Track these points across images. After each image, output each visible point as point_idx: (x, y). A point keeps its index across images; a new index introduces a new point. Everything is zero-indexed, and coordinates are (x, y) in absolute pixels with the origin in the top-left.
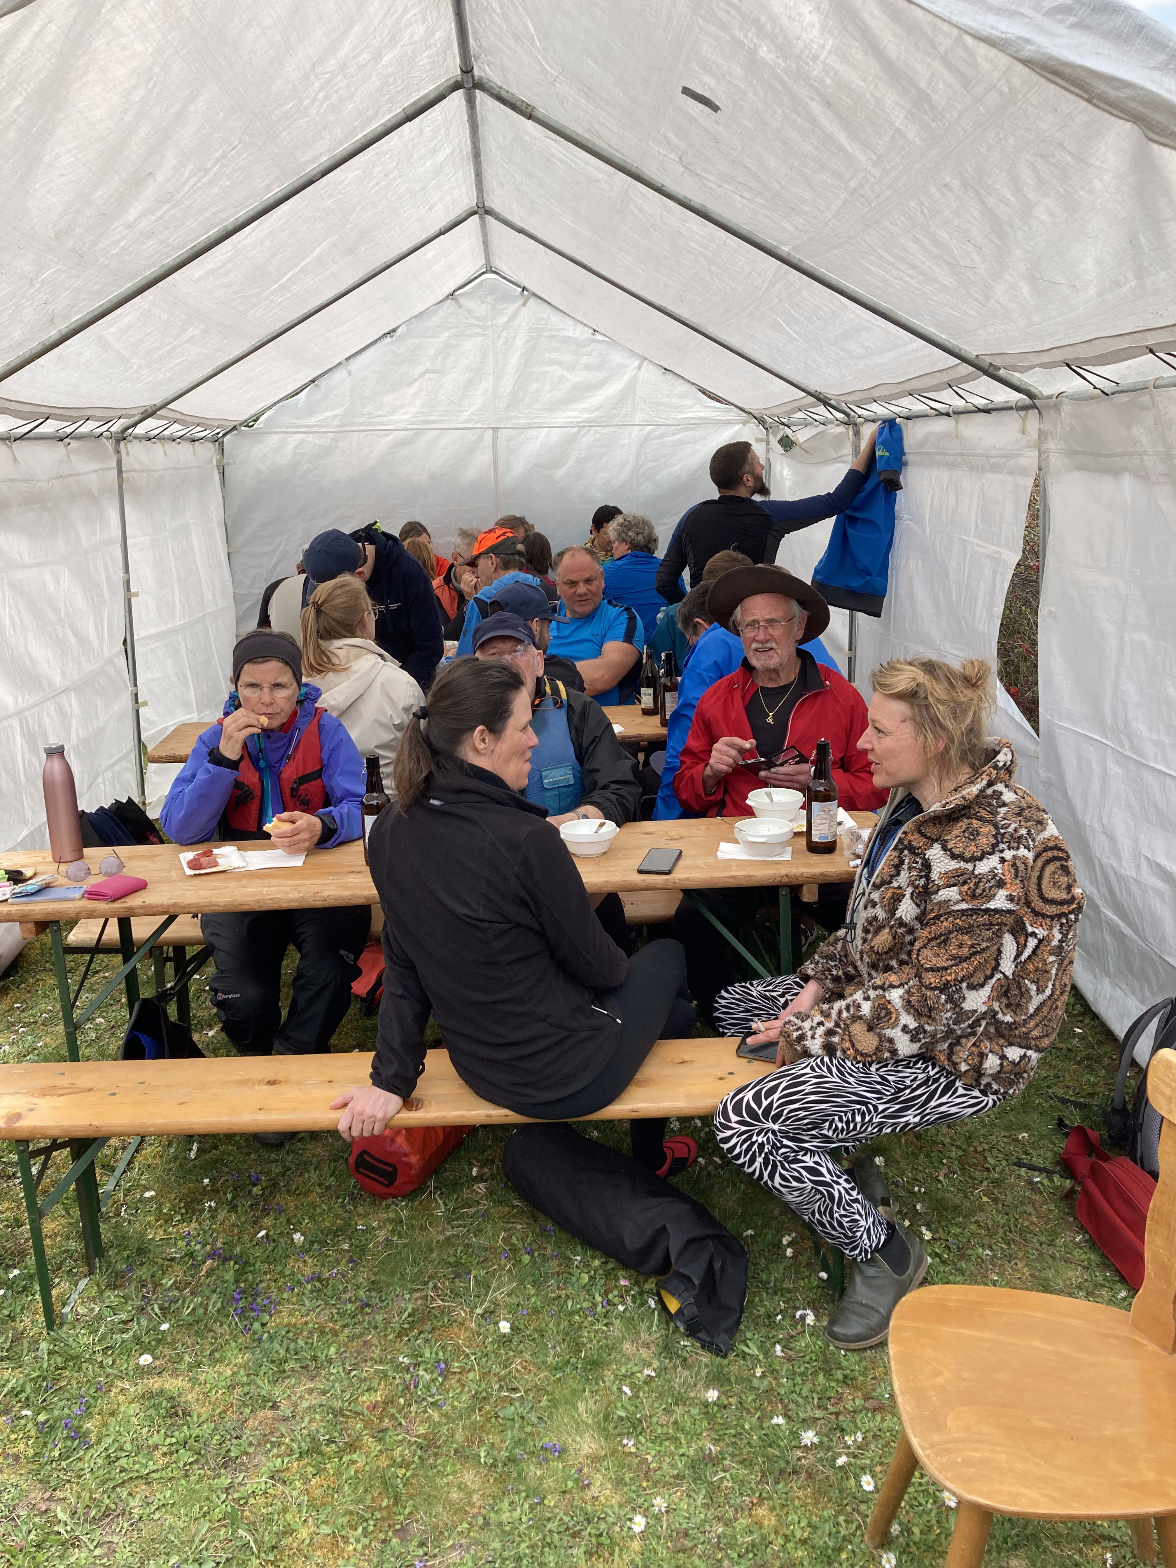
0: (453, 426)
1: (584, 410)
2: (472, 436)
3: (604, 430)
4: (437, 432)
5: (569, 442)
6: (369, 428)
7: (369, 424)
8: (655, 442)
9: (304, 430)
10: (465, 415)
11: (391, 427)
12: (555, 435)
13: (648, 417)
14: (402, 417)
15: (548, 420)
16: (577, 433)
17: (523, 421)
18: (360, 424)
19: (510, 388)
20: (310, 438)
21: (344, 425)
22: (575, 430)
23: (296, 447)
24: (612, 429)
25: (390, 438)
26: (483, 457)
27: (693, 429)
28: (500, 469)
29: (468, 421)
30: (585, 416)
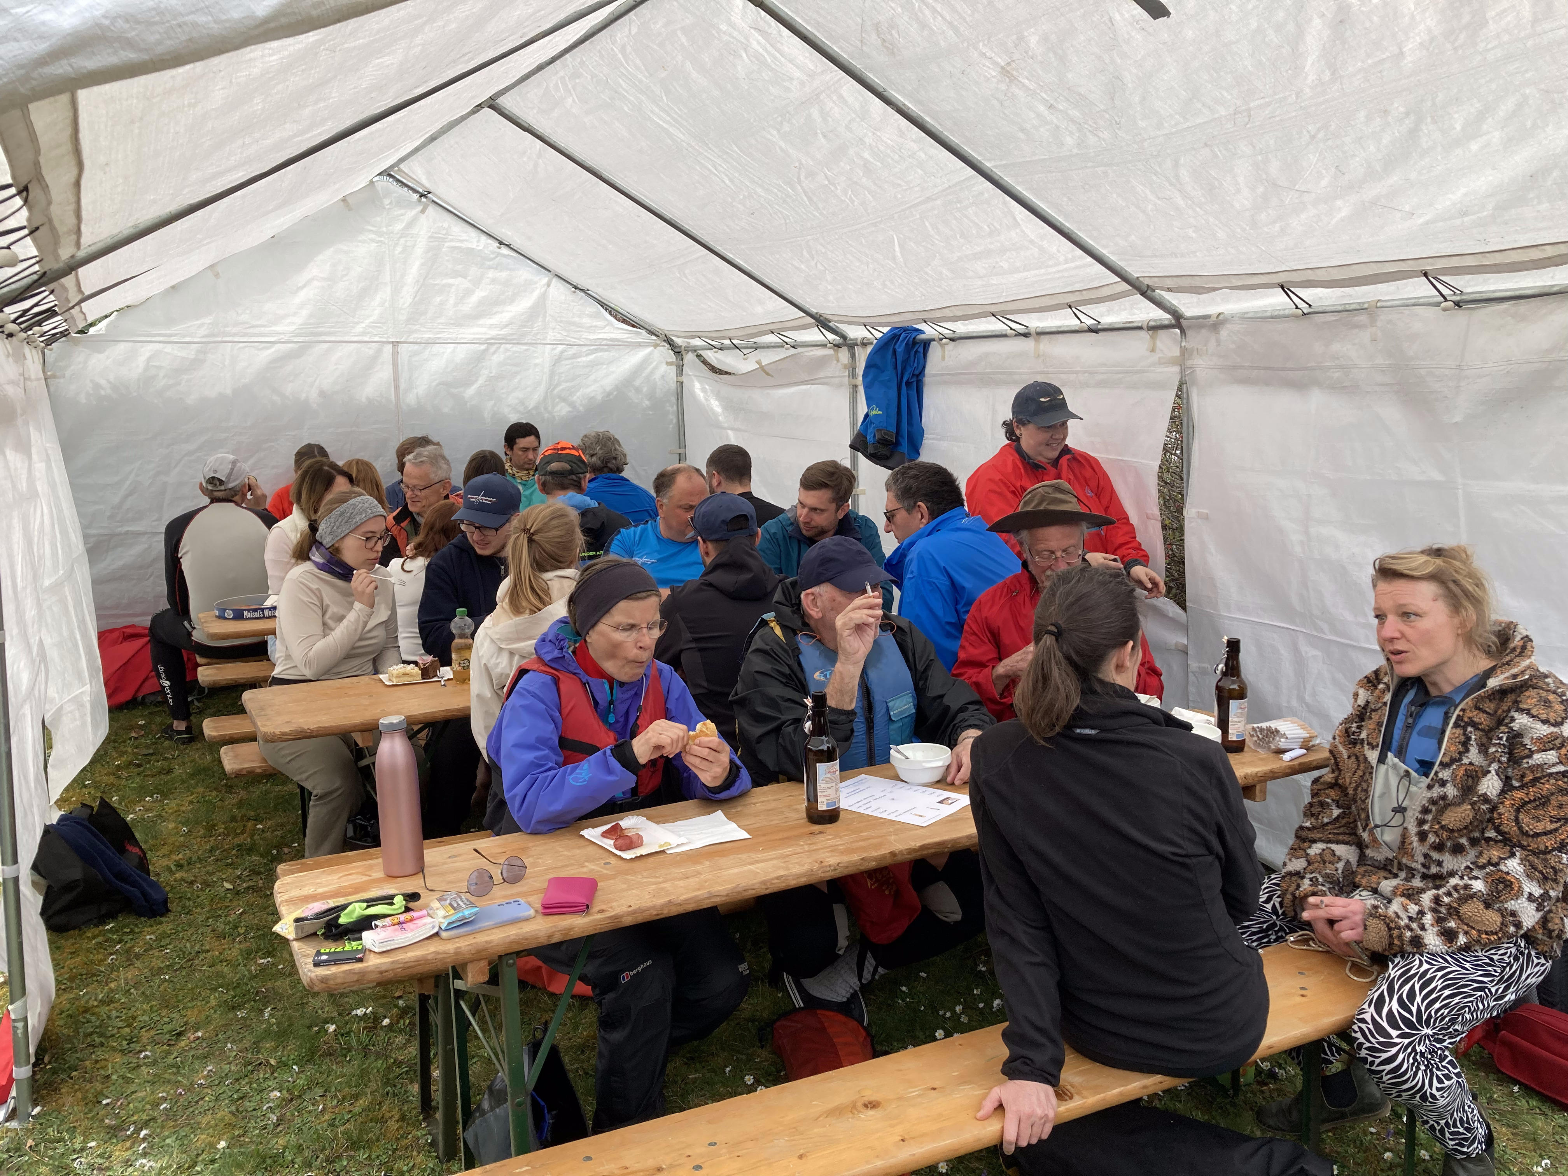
0: (346, 339)
1: (491, 327)
2: (369, 350)
3: (516, 348)
4: (327, 345)
5: (478, 359)
6: (245, 339)
7: (245, 335)
8: (567, 362)
9: (162, 339)
10: (359, 329)
11: (273, 339)
12: (462, 353)
13: (559, 336)
14: (286, 328)
15: (454, 336)
16: (485, 350)
17: (426, 336)
18: (234, 335)
19: (409, 300)
20: (168, 348)
21: (213, 335)
22: (483, 347)
23: (149, 359)
24: (524, 347)
25: (273, 350)
26: (382, 374)
27: (606, 351)
28: (402, 386)
29: (363, 334)
30: (494, 333)
